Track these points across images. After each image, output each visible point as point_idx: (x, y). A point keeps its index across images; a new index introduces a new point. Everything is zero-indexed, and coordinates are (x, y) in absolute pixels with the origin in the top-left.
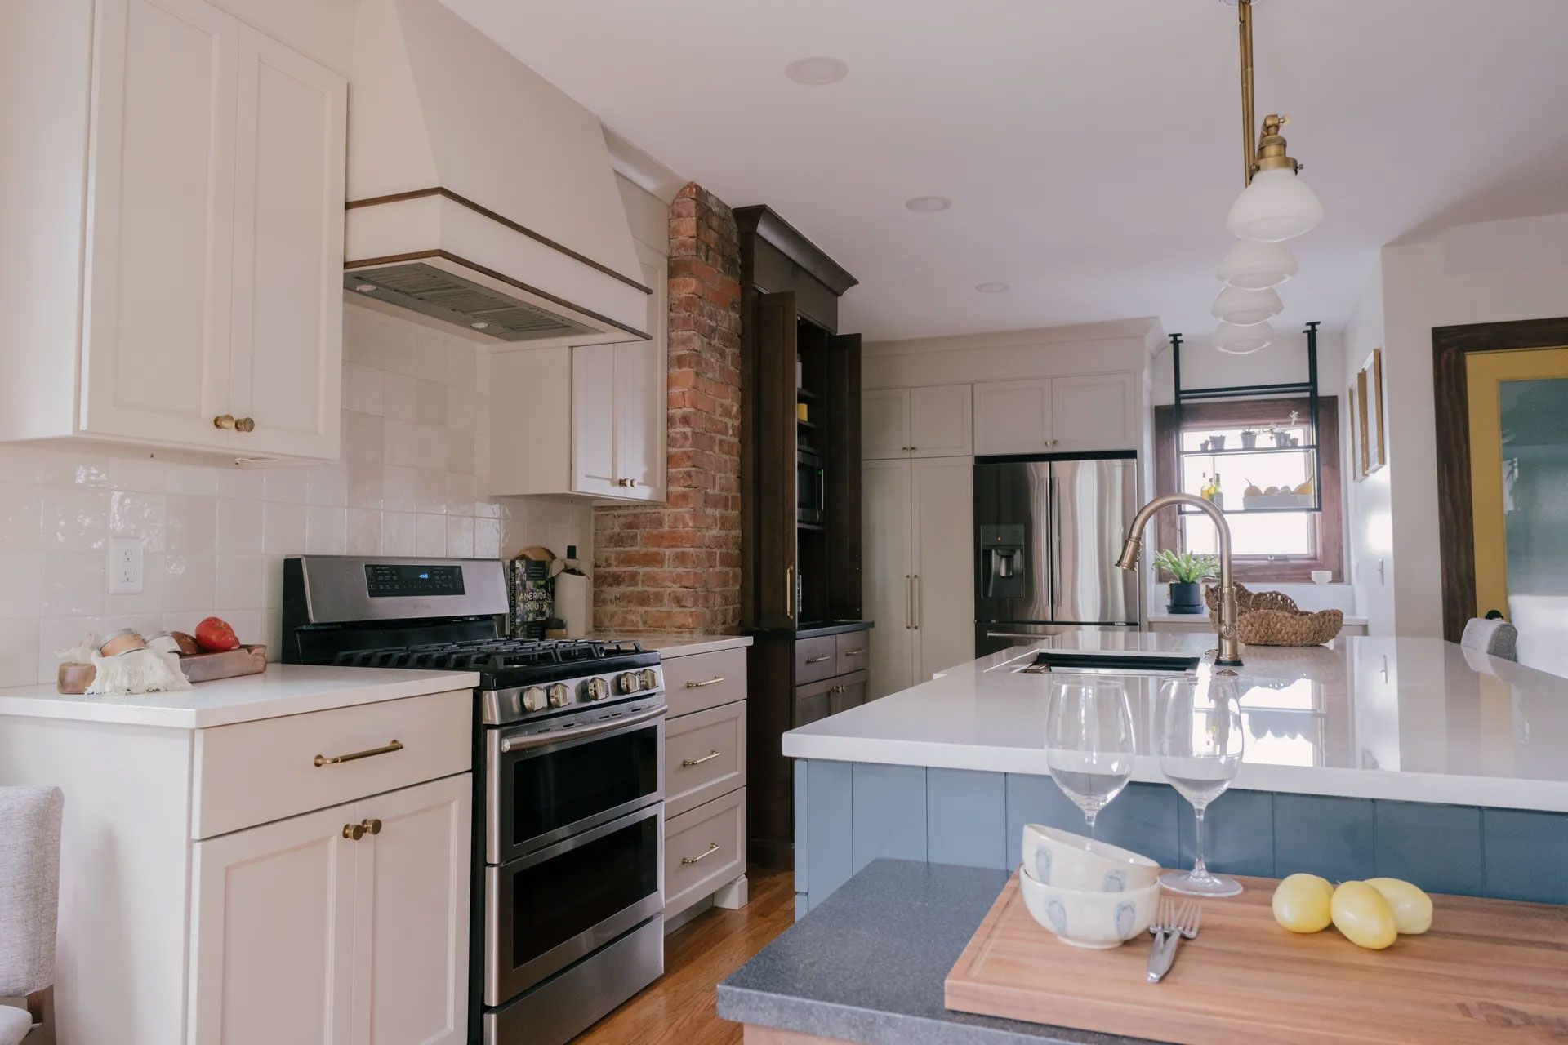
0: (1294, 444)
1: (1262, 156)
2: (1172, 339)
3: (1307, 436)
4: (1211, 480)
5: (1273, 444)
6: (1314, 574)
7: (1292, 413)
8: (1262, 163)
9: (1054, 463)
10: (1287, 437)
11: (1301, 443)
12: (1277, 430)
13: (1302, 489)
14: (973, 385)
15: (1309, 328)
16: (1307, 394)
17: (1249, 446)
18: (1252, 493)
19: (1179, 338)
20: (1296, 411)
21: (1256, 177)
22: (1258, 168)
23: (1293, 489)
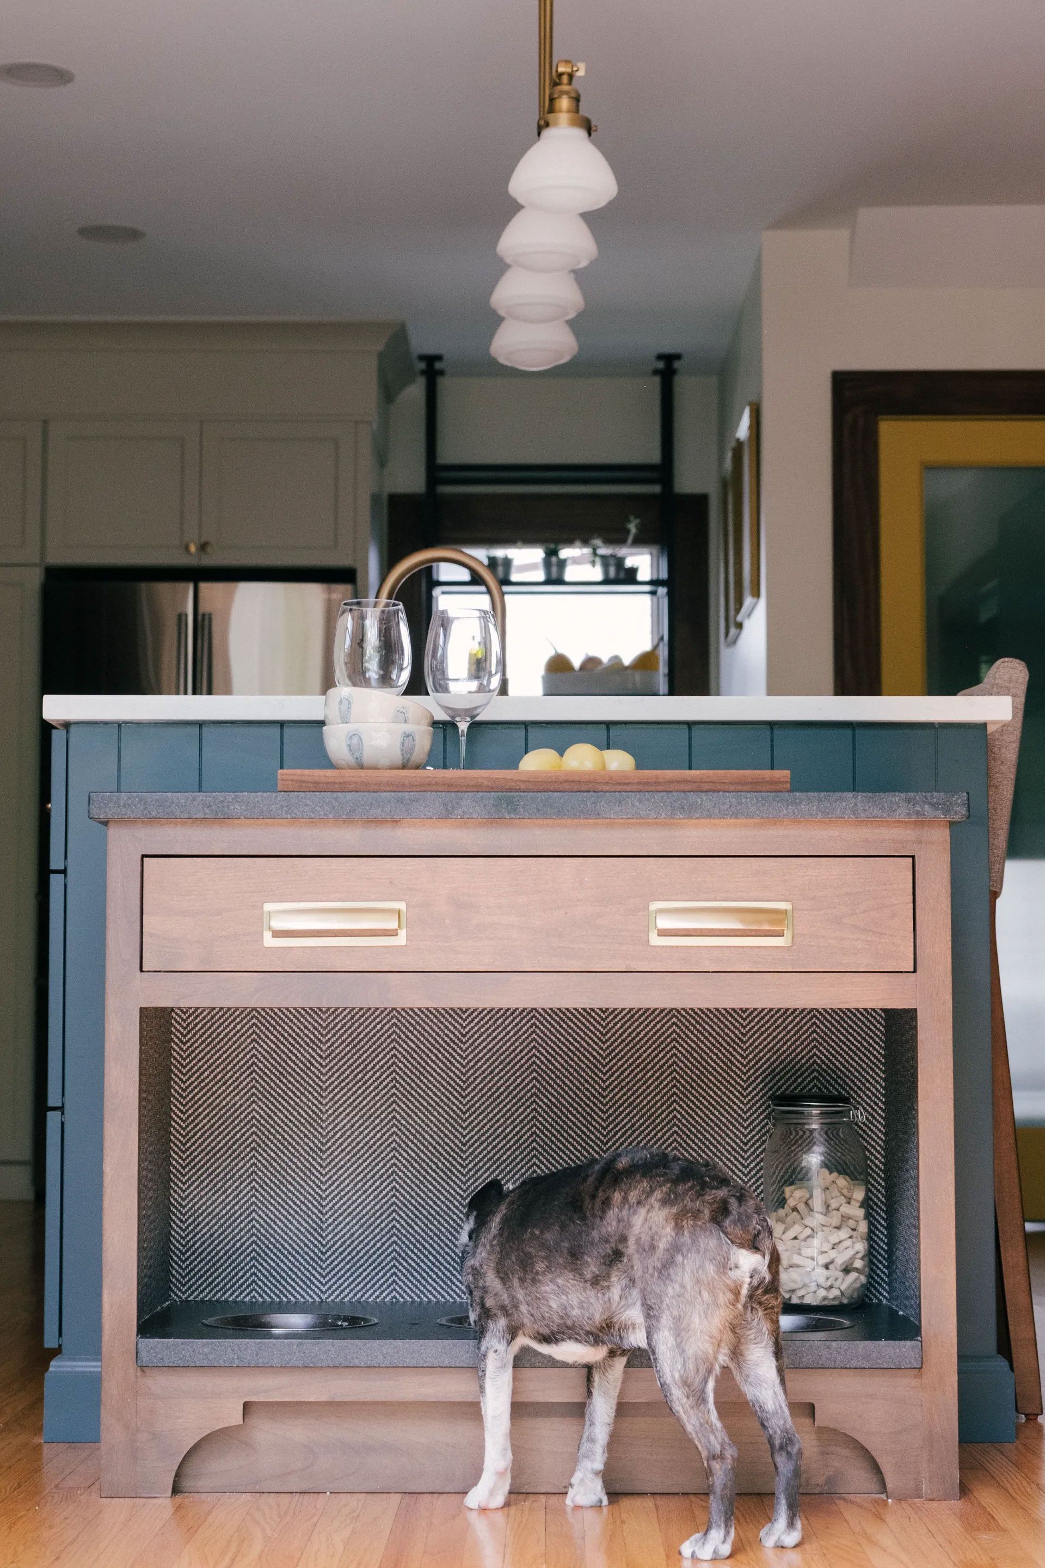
0: (629, 577)
1: (552, 110)
2: (422, 365)
3: (655, 566)
5: (596, 573)
7: (629, 522)
8: (551, 117)
9: (203, 586)
10: (620, 562)
11: (644, 574)
12: (603, 551)
13: (645, 662)
14: (45, 422)
15: (661, 365)
16: (656, 489)
17: (555, 579)
18: (558, 665)
19: (438, 365)
20: (636, 517)
21: (546, 133)
22: (547, 125)
23: (627, 661)
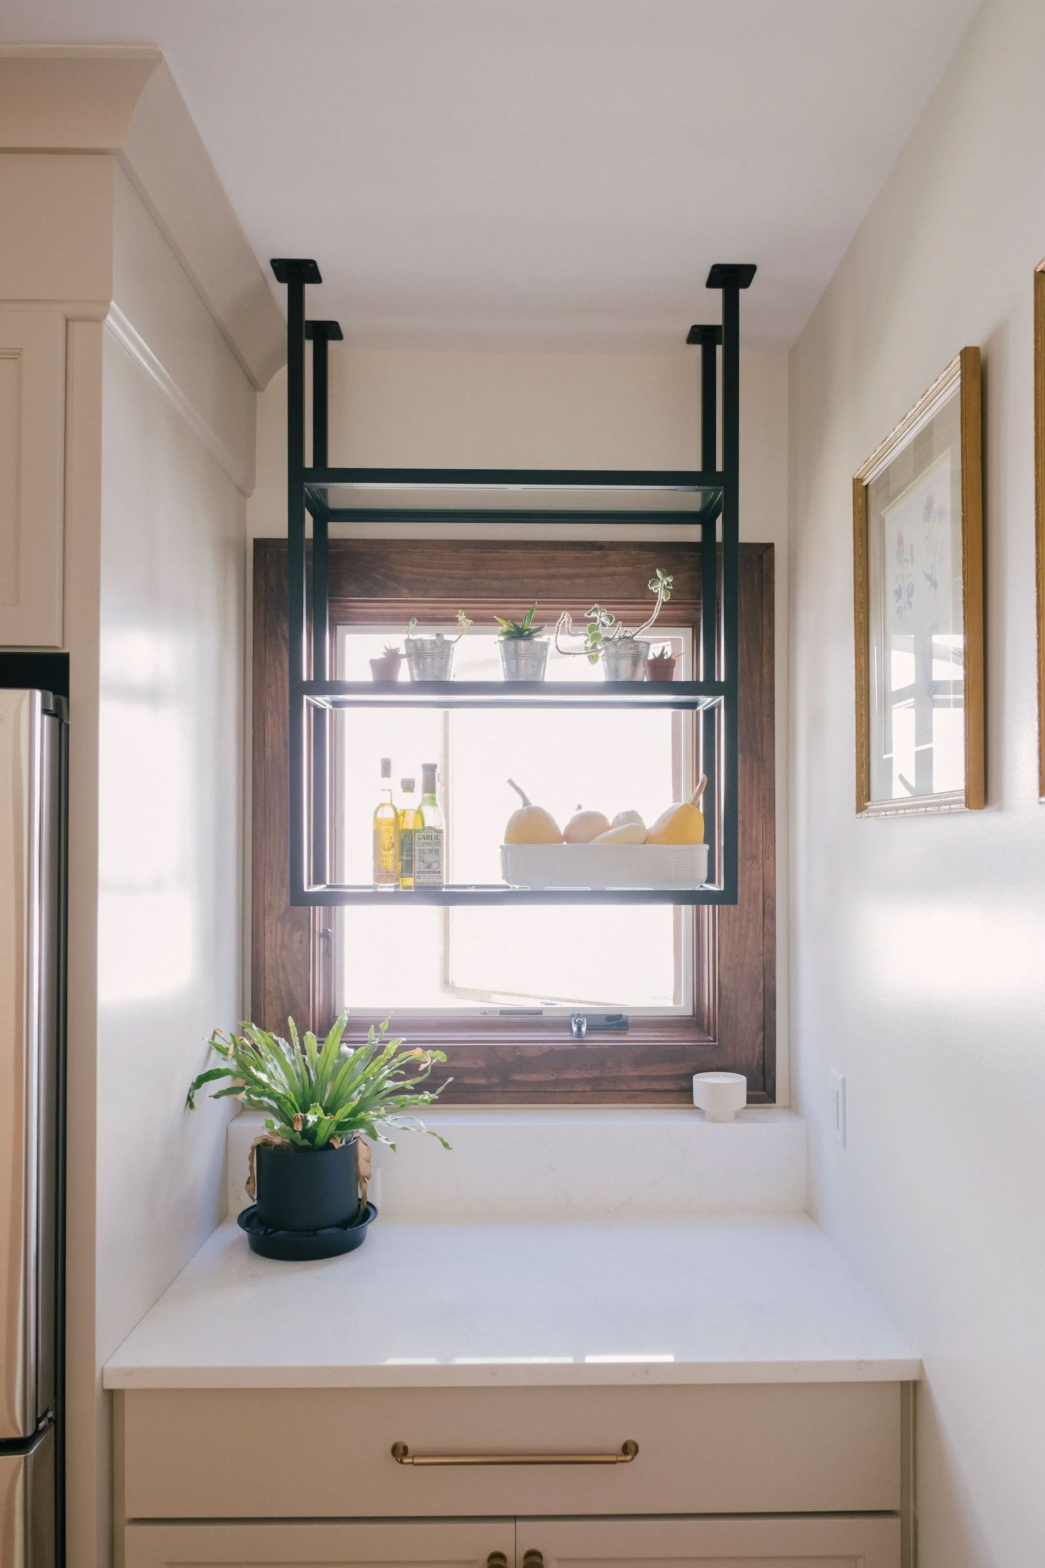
4: (408, 786)
5: (599, 674)
6: (701, 1081)
17: (523, 677)
20: (665, 575)
